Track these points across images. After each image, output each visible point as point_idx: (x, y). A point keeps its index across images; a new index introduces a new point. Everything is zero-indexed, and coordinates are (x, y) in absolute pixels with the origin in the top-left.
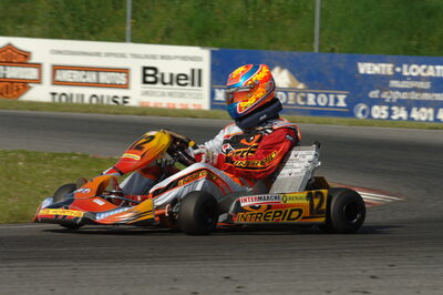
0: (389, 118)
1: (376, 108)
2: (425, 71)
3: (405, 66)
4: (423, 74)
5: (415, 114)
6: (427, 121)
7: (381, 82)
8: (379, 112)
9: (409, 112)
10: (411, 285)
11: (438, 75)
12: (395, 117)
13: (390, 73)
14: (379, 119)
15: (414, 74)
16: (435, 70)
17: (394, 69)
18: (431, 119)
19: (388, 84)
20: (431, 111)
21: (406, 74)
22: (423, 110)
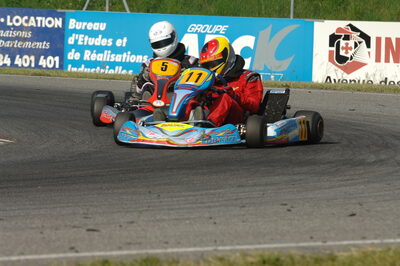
2: (27, 21)
3: (9, 17)
4: (25, 25)
5: (18, 61)
6: (30, 67)
9: (13, 60)
10: (34, 226)
11: (39, 25)
15: (17, 24)
16: (36, 21)
18: (33, 65)
20: (33, 58)
21: (9, 24)
22: (26, 57)
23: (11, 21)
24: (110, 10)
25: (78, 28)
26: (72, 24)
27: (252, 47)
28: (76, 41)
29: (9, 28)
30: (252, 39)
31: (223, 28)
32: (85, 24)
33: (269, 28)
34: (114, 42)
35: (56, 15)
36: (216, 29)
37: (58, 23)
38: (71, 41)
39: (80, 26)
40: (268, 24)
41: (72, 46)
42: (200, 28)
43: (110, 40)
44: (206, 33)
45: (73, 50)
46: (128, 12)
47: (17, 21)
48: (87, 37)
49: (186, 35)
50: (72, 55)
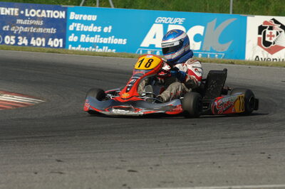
0: (16, 44)
1: (7, 37)
2: (40, 13)
3: (27, 10)
4: (39, 16)
5: (33, 42)
6: (41, 46)
7: (11, 20)
8: (9, 40)
9: (29, 41)
11: (48, 16)
12: (20, 44)
13: (16, 14)
14: (9, 44)
15: (33, 16)
16: (47, 13)
17: (19, 12)
18: (44, 45)
19: (16, 21)
20: (44, 40)
21: (27, 15)
22: (39, 39)
23: (28, 13)
24: (99, 6)
25: (76, 19)
26: (72, 16)
27: (202, 34)
28: (75, 28)
29: (27, 18)
30: (203, 28)
31: (181, 20)
32: (81, 16)
33: (215, 21)
34: (102, 29)
35: (60, 9)
36: (176, 21)
37: (62, 15)
38: (71, 28)
39: (78, 17)
40: (214, 18)
41: (72, 32)
42: (165, 20)
43: (100, 27)
44: (169, 24)
45: (73, 35)
46: (113, 7)
47: (33, 13)
48: (83, 25)
49: (154, 25)
50: (72, 38)
